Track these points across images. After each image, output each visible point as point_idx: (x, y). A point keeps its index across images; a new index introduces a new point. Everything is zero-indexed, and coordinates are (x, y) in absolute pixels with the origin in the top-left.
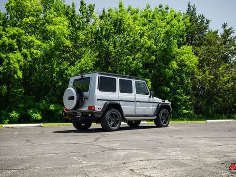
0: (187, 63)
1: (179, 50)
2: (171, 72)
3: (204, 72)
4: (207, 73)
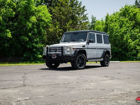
0: (43, 18)
1: (37, 8)
2: (30, 25)
3: (55, 26)
4: (57, 27)
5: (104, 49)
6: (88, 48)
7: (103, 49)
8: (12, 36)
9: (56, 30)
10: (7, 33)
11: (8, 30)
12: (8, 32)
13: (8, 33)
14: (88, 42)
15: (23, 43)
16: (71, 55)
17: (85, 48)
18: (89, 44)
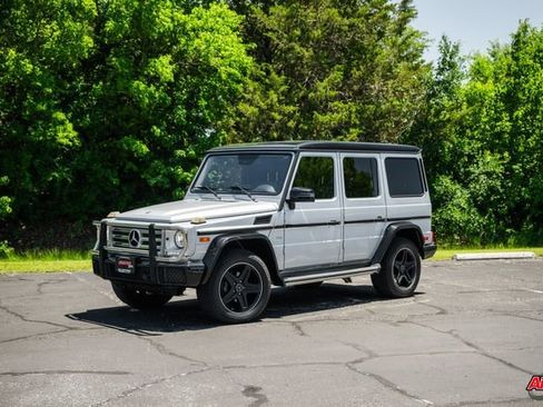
4: (274, 96)
5: (389, 220)
6: (288, 226)
7: (383, 220)
8: (79, 137)
9: (271, 108)
10: (55, 127)
11: (61, 116)
12: (62, 123)
13: (62, 128)
14: (288, 198)
15: (130, 165)
16: (189, 264)
17: (270, 228)
18: (292, 207)
